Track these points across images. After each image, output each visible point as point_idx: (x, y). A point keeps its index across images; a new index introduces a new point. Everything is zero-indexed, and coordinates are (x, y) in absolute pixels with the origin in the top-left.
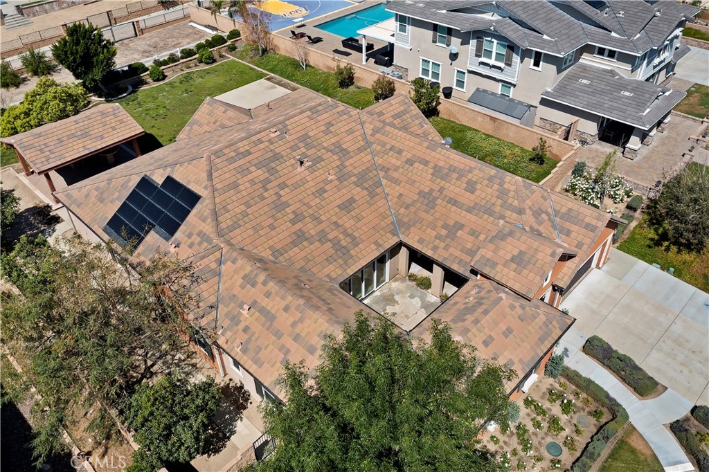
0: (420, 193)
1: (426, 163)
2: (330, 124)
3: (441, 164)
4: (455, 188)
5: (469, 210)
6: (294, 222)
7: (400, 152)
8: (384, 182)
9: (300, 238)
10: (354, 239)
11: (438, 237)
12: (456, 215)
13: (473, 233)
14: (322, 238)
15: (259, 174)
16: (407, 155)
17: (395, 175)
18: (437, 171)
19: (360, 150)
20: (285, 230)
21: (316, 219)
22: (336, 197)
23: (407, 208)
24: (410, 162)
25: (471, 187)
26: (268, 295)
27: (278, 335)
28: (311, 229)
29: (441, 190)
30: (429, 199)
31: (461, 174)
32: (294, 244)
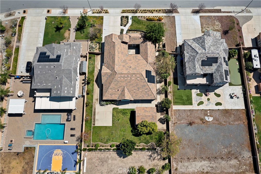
0: (122, 54)
1: (118, 55)
2: (121, 70)
3: (117, 53)
4: (120, 50)
5: (121, 47)
6: (138, 62)
7: (118, 60)
8: (123, 60)
9: (139, 60)
10: (133, 57)
11: (126, 50)
12: (122, 49)
13: (123, 46)
14: (137, 59)
15: (137, 68)
16: (118, 59)
17: (121, 59)
18: (119, 53)
19: (121, 65)
20: (140, 62)
21: (135, 61)
22: (130, 62)
23: (124, 55)
24: (119, 58)
25: (119, 48)
26: (149, 54)
27: (151, 50)
28: (137, 60)
29: (121, 52)
30: (122, 53)
31: (118, 50)
32: (140, 60)
